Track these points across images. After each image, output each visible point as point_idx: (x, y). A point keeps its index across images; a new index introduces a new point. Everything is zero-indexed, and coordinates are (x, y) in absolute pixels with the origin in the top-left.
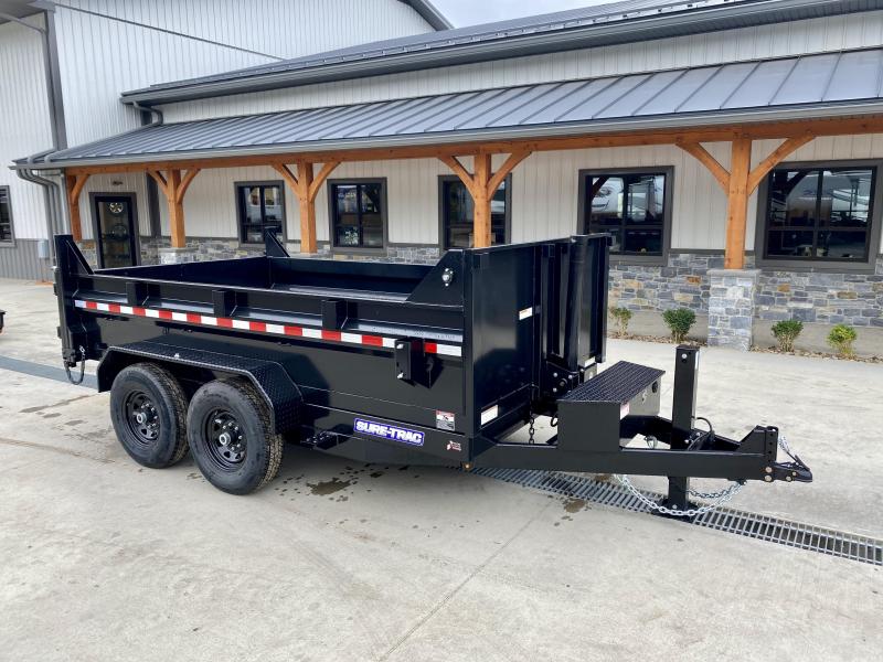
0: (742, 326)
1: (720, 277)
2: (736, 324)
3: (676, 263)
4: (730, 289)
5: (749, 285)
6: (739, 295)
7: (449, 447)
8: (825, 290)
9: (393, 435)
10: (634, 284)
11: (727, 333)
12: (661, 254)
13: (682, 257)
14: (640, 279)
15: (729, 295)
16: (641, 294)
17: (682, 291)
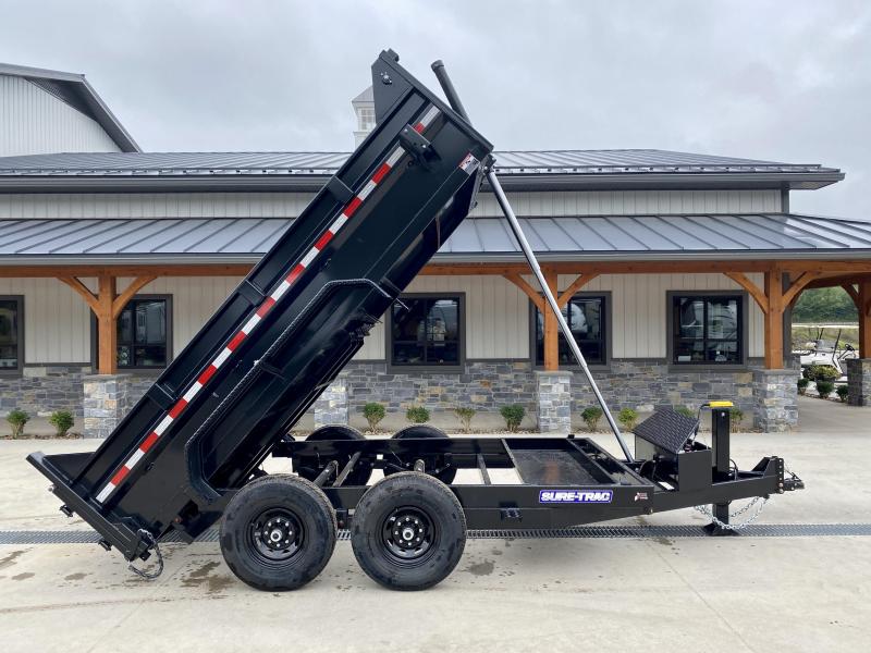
0: (566, 415)
1: (547, 377)
2: (561, 413)
3: (472, 371)
4: (555, 386)
5: (567, 381)
6: (561, 390)
7: (636, 498)
8: (580, 386)
9: (581, 499)
10: (438, 390)
11: (555, 421)
12: (458, 364)
13: (476, 365)
14: (443, 385)
15: (554, 391)
16: (444, 398)
17: (477, 393)
